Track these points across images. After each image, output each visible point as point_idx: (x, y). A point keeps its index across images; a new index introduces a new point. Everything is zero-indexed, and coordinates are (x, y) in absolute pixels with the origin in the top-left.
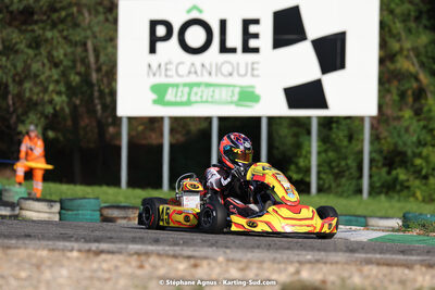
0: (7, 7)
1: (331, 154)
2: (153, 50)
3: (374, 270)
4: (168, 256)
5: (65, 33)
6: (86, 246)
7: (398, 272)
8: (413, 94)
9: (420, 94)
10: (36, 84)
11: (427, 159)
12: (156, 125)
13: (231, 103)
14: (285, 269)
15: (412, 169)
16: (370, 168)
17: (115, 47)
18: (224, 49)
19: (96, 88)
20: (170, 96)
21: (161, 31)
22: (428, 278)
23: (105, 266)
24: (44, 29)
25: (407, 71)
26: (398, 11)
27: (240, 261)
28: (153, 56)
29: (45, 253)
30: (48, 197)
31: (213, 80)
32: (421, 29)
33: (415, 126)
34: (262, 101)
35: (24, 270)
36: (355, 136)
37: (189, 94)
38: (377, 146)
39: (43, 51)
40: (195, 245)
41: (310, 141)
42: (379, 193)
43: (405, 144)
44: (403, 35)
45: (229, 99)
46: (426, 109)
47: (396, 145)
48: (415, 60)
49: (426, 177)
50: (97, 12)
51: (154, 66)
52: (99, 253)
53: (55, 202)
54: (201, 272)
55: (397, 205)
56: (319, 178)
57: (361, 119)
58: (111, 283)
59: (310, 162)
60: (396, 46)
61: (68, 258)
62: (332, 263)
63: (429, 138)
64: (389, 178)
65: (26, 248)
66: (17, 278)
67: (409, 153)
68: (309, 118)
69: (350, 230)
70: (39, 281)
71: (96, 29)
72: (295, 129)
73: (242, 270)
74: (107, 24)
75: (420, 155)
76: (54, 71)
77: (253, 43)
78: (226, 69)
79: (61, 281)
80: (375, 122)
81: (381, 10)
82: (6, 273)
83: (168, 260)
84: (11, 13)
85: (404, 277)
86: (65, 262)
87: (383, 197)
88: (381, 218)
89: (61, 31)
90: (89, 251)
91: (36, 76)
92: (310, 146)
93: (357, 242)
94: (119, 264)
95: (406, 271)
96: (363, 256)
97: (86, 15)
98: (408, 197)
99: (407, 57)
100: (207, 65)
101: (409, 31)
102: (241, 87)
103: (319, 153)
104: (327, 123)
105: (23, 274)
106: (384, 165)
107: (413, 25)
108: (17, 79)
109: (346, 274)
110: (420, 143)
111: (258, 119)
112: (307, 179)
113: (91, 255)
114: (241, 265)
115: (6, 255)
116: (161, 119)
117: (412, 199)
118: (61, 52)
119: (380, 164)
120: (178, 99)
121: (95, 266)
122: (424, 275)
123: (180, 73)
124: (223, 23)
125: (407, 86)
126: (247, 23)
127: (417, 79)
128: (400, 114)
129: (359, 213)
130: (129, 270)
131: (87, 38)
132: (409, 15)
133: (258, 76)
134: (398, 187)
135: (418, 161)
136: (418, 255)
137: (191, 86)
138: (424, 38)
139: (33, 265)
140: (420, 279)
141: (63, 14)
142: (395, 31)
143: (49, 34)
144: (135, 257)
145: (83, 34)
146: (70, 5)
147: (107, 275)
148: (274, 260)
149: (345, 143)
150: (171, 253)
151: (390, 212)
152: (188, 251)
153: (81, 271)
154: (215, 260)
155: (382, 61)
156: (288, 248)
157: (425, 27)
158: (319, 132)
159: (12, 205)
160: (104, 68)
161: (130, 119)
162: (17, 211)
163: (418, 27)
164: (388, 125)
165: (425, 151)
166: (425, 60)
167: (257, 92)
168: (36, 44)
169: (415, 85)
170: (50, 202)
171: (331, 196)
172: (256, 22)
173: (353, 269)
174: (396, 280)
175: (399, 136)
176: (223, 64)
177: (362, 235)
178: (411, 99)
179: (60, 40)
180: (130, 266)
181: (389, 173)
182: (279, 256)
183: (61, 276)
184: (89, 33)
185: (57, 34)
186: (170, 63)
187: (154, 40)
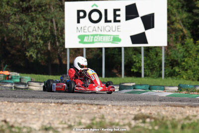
0: (21, 6)
1: (149, 61)
2: (78, 22)
3: (170, 108)
4: (89, 104)
5: (44, 16)
6: (57, 101)
7: (179, 109)
8: (181, 37)
9: (184, 37)
10: (33, 36)
11: (187, 62)
12: (80, 51)
13: (110, 42)
14: (135, 109)
15: (181, 66)
16: (165, 66)
17: (64, 21)
18: (106, 21)
19: (56, 37)
21: (82, 14)
22: (191, 111)
23: (65, 109)
24: (36, 14)
25: (179, 28)
26: (174, 4)
27: (117, 106)
28: (78, 24)
29: (41, 104)
30: (39, 81)
31: (102, 33)
33: (182, 50)
34: (122, 41)
35: (34, 111)
36: (159, 54)
37: (93, 39)
39: (35, 22)
40: (99, 100)
41: (141, 56)
42: (169, 76)
43: (177, 57)
44: (177, 14)
45: (109, 41)
46: (186, 43)
47: (174, 57)
48: (182, 24)
49: (186, 70)
50: (57, 8)
51: (79, 28)
52: (62, 103)
53: (42, 82)
54: (103, 111)
55: (176, 81)
56: (145, 72)
57: (160, 48)
58: (68, 115)
59: (141, 64)
60: (174, 19)
61: (51, 106)
62: (153, 106)
63: (187, 55)
64: (172, 70)
65: (34, 102)
66: (32, 115)
67: (179, 61)
68: (140, 47)
69: (159, 92)
70: (40, 115)
71: (56, 14)
72: (135, 52)
73: (118, 109)
74: (60, 12)
75: (182, 61)
76: (40, 31)
77: (118, 18)
78: (108, 29)
79: (49, 115)
80: (166, 49)
81: (168, 4)
82: (27, 113)
83: (90, 106)
84: (23, 8)
85: (182, 111)
86: (49, 108)
87: (170, 78)
88: (170, 86)
89: (42, 15)
90: (58, 103)
91: (33, 33)
93: (162, 97)
94: (70, 108)
95: (182, 109)
96: (165, 103)
97: (52, 8)
98: (180, 78)
99: (178, 23)
100: (100, 28)
101: (179, 13)
102: (113, 36)
103: (145, 61)
104: (148, 49)
105: (33, 113)
106: (170, 65)
107: (180, 10)
108: (26, 34)
109: (159, 111)
110: (184, 57)
111: (120, 49)
112: (140, 72)
113: (59, 104)
114: (118, 108)
115: (26, 105)
116: (82, 49)
117: (182, 79)
118: (42, 23)
119: (168, 65)
120: (89, 41)
121: (61, 109)
122: (189, 110)
123: (89, 31)
124: (106, 11)
125: (179, 34)
126: (115, 11)
127: (182, 31)
128: (176, 45)
129: (161, 84)
130: (75, 111)
131: (52, 17)
132: (179, 6)
133: (120, 31)
134: (176, 74)
135: (183, 63)
136: (187, 102)
137: (94, 35)
138: (185, 15)
139: (37, 109)
140: (188, 112)
141: (44, 8)
142: (173, 13)
143: (38, 16)
144: (76, 105)
145: (51, 16)
146: (46, 5)
147: (66, 113)
148: (131, 106)
149: (155, 57)
150: (90, 103)
151: (173, 84)
152: (96, 102)
153: (56, 111)
154: (108, 105)
155: (168, 25)
156: (136, 100)
157: (185, 11)
158: (144, 53)
159: (25, 84)
160: (59, 29)
161: (70, 49)
162: (27, 87)
163: (182, 11)
164: (171, 49)
165: (186, 60)
166: (185, 24)
167: (120, 37)
168: (32, 20)
169: (182, 34)
170: (40, 82)
171: (150, 78)
172: (119, 10)
173: (162, 108)
174: (179, 112)
176: (106, 27)
177: (164, 94)
178: (180, 39)
179: (42, 18)
180: (75, 109)
181: (172, 68)
182: (132, 103)
183: (48, 113)
184: (53, 16)
185: (41, 16)
186: (85, 27)
187: (79, 18)
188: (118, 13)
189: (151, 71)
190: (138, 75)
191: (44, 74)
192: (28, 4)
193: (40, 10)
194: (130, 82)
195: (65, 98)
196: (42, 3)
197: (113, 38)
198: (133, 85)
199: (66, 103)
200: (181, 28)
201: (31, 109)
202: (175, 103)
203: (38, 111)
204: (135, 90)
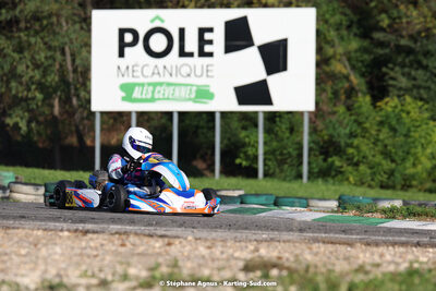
1: (275, 144)
2: (121, 54)
3: (322, 248)
4: (145, 235)
5: (46, 39)
6: (75, 226)
7: (342, 249)
8: (345, 92)
9: (351, 92)
10: (21, 83)
11: (357, 148)
12: (125, 118)
13: (190, 99)
14: (247, 247)
15: (345, 157)
16: (309, 155)
17: (89, 52)
18: (183, 53)
19: (72, 87)
20: (136, 94)
21: (128, 38)
22: (368, 255)
23: (92, 244)
24: (28, 36)
25: (340, 73)
26: (332, 21)
27: (206, 240)
28: (122, 59)
29: (40, 233)
30: (33, 181)
31: (174, 80)
32: (352, 37)
33: (348, 119)
34: (216, 98)
35: (24, 248)
36: (296, 128)
37: (153, 92)
38: (315, 137)
39: (26, 54)
40: (166, 225)
41: (257, 132)
42: (318, 177)
43: (339, 135)
44: (337, 41)
45: (187, 97)
46: (356, 105)
47: (331, 136)
48: (347, 63)
49: (357, 164)
50: (75, 23)
51: (123, 68)
52: (86, 232)
53: (40, 185)
54: (175, 250)
55: (333, 188)
56: (265, 165)
57: (302, 113)
58: (98, 259)
59: (257, 150)
60: (330, 51)
61: (60, 237)
62: (284, 242)
63: (359, 131)
64: (325, 165)
65: (24, 228)
66: (19, 255)
67: (343, 144)
68: (256, 113)
69: (295, 212)
70: (37, 258)
71: (73, 36)
72: (244, 123)
73: (209, 248)
74: (83, 32)
75: (351, 146)
76: (36, 71)
77: (207, 48)
78: (185, 70)
79: (57, 257)
80: (313, 117)
81: (318, 20)
82: (8, 251)
83: (146, 239)
85: (347, 254)
86: (58, 241)
87: (320, 181)
88: (320, 199)
89: (42, 39)
90: (76, 231)
91: (21, 76)
92: (257, 137)
93: (305, 222)
94: (104, 242)
95: (349, 249)
96: (311, 235)
97: (64, 24)
98: (343, 181)
99: (339, 60)
101: (342, 38)
102: (197, 86)
103: (265, 143)
104: (272, 117)
105: (23, 252)
106: (321, 154)
107: (344, 33)
108: (5, 78)
109: (298, 252)
110: (352, 135)
111: (211, 114)
112: (255, 166)
113: (79, 234)
114: (208, 244)
115: (8, 234)
116: (129, 114)
117: (346, 183)
118: (43, 55)
119: (317, 153)
120: (144, 97)
121: (84, 244)
122: (362, 251)
123: (145, 74)
124: (182, 31)
125: (341, 85)
126: (202, 31)
127: (347, 78)
128: (335, 109)
129: (300, 194)
130: (114, 248)
131: (65, 44)
132: (341, 24)
133: (212, 77)
134: (333, 173)
135: (350, 151)
136: (358, 234)
137: (155, 85)
138: (354, 44)
140: (361, 255)
141: (45, 22)
142: (329, 38)
143: (33, 40)
144: (117, 236)
145: (61, 40)
146: (50, 16)
147: (95, 253)
148: (236, 240)
149: (287, 134)
150: (147, 232)
151: (326, 194)
152: (161, 231)
153: (73, 248)
154: (186, 239)
155: (318, 65)
156: (246, 228)
157: (355, 35)
158: (265, 124)
159: (3, 189)
160: (79, 69)
161: (102, 113)
162: (8, 194)
163: (349, 34)
164: (324, 119)
165: (356, 142)
166: (354, 62)
167: (211, 90)
168: (20, 49)
169: (346, 85)
170: (36, 185)
171: (276, 180)
172: (211, 30)
173: (304, 246)
174: (341, 256)
175: (334, 129)
176: (182, 66)
177: (307, 216)
178: (343, 97)
179: (42, 45)
180: (114, 245)
181: (325, 160)
182: (239, 235)
183: (55, 253)
184: (66, 39)
185: (39, 40)
186: (136, 65)
187: (122, 46)
188: (207, 36)
189: (279, 166)
190: (251, 173)
191: (44, 168)
192: (11, 13)
193: (37, 26)
194: (234, 188)
195: (92, 220)
196: (42, 12)
197: (197, 92)
198: (240, 196)
199: (94, 232)
200: (345, 71)
201: (17, 242)
202: (332, 235)
203: (32, 247)
204: (243, 206)
